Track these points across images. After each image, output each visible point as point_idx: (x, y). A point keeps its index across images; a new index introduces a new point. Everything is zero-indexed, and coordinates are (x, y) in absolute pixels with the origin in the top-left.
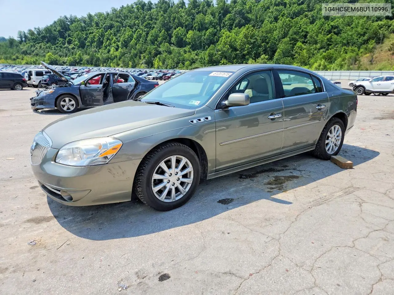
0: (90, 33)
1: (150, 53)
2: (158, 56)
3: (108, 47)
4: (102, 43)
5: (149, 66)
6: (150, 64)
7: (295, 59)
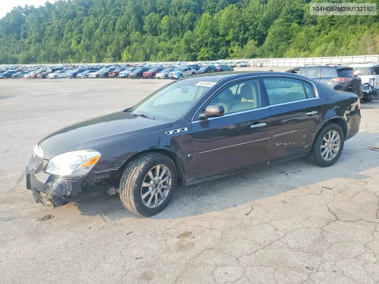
0: (49, 24)
1: (118, 44)
2: (128, 47)
3: (69, 40)
4: (62, 35)
5: (116, 59)
6: (117, 57)
7: (291, 44)
